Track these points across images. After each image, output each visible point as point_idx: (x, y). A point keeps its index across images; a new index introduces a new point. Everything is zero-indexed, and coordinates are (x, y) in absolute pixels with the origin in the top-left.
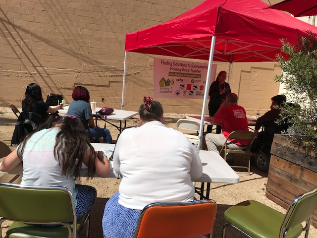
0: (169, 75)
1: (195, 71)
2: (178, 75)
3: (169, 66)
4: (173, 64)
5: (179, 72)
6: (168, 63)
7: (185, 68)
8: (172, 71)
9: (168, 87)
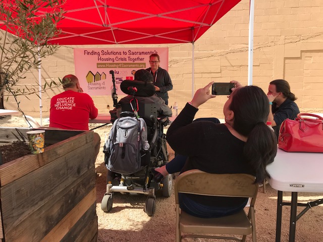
0: (98, 67)
1: (135, 59)
2: (111, 66)
3: (96, 56)
4: (101, 53)
5: (111, 62)
6: (93, 53)
7: (119, 56)
8: (100, 62)
9: (98, 82)
